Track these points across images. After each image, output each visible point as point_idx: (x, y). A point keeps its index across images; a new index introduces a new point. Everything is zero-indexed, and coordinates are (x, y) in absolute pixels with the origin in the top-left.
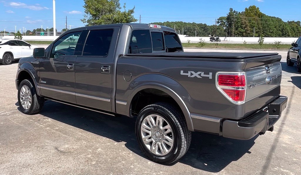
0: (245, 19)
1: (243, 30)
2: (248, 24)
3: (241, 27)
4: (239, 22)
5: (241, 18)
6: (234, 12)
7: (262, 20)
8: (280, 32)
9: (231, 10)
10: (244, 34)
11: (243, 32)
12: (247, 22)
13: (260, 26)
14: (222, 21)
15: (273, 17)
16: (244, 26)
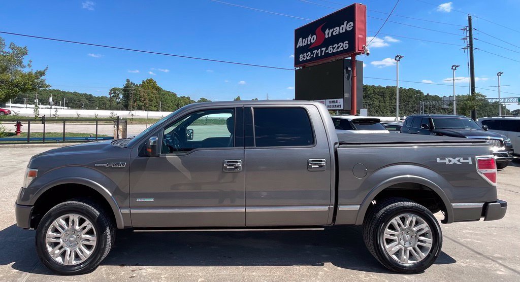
0: (144, 92)
1: (141, 104)
2: (147, 97)
3: (139, 100)
4: (138, 94)
5: (139, 91)
6: (132, 83)
7: (159, 94)
8: (175, 107)
9: (128, 81)
10: (143, 107)
11: (142, 106)
12: (146, 95)
13: (158, 100)
14: (115, 93)
15: (169, 92)
16: (143, 99)
